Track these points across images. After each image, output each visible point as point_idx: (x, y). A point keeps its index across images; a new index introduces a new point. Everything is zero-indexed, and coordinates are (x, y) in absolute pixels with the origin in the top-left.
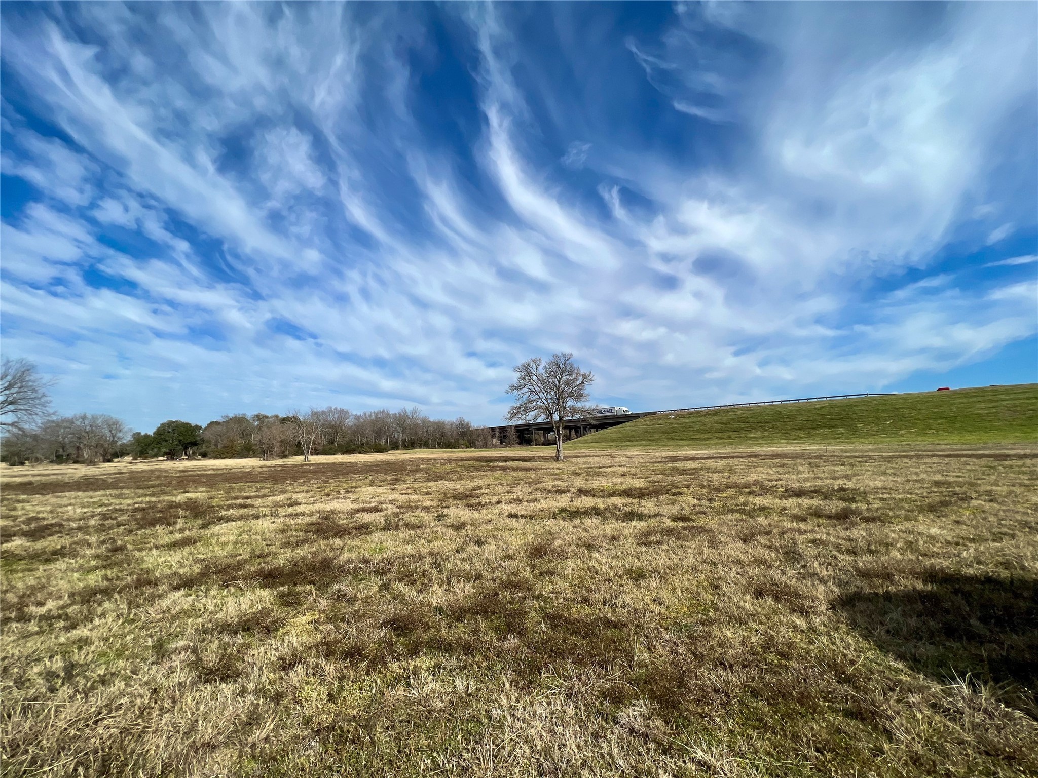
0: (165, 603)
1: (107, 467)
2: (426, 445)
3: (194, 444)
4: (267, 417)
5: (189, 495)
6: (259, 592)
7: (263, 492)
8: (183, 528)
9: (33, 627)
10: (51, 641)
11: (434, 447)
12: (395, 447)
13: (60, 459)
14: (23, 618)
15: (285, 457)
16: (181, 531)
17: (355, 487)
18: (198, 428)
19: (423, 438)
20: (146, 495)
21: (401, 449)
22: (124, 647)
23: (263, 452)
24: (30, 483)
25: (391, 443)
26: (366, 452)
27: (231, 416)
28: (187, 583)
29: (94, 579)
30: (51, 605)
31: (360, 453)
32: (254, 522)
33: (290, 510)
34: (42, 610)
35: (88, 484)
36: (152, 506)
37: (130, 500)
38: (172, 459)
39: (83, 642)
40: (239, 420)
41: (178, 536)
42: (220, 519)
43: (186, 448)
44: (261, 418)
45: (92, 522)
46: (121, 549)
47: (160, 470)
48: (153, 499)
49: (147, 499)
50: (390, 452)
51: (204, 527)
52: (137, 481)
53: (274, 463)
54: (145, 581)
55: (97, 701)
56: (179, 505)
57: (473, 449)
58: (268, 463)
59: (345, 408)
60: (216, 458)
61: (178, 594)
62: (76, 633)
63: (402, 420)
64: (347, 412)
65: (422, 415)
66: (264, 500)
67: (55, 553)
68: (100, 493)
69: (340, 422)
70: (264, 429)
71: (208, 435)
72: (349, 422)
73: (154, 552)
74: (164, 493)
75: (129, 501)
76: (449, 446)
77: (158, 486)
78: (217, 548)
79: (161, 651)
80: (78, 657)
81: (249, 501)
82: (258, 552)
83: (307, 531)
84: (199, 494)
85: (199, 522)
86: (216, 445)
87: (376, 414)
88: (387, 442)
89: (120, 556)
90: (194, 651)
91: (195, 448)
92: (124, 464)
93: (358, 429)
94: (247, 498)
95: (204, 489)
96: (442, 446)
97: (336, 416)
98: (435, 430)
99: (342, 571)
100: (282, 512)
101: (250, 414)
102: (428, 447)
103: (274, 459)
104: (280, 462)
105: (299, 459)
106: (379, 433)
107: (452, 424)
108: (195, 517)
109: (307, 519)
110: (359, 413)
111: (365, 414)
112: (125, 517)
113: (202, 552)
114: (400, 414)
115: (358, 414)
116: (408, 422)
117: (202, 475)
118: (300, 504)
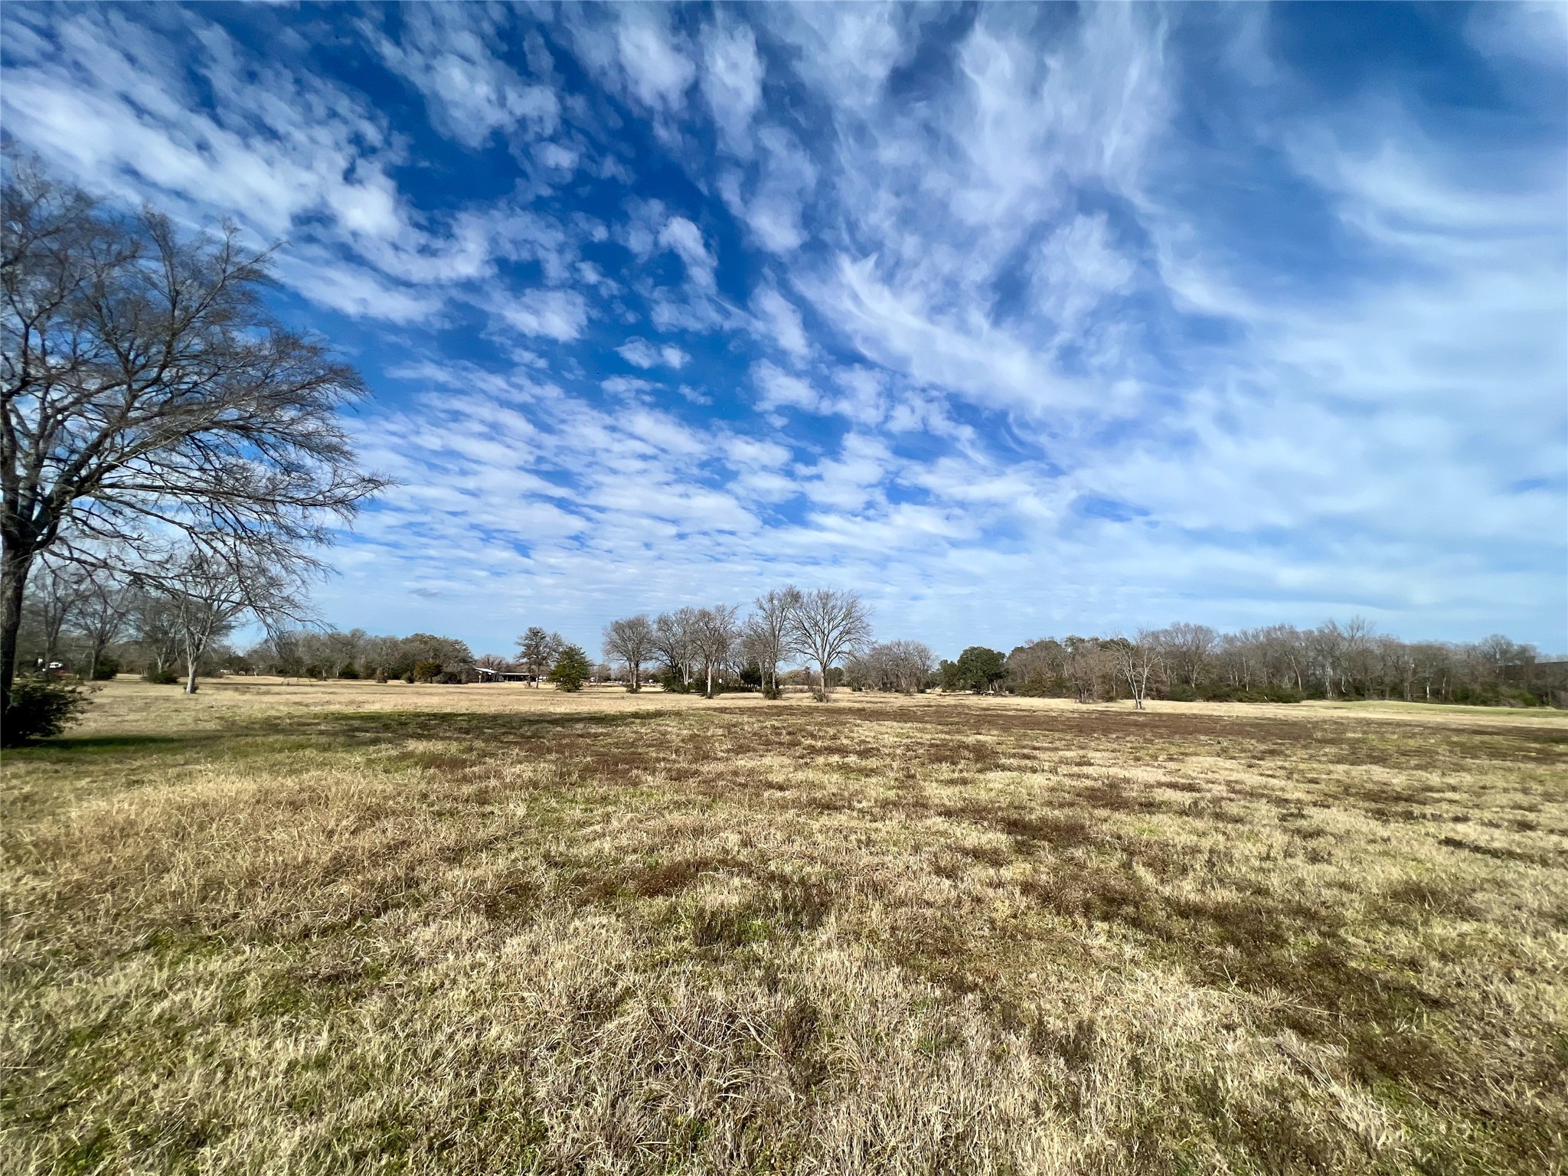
0: (929, 822)
1: (920, 699)
2: (1397, 692)
3: (999, 676)
4: (1083, 641)
5: (979, 737)
6: (999, 834)
7: (1058, 744)
8: (965, 768)
9: (855, 814)
10: (862, 825)
11: (1423, 699)
12: (1317, 692)
13: (886, 687)
14: (851, 808)
15: (1110, 699)
16: (961, 771)
17: (1186, 755)
18: (1001, 655)
19: (1387, 679)
20: (942, 732)
21: (1333, 699)
22: (898, 840)
23: (1081, 691)
24: (863, 710)
25: (1307, 685)
26: (1251, 700)
27: (1036, 640)
28: (948, 813)
29: (891, 794)
30: (864, 804)
31: (1240, 700)
32: (1029, 774)
33: (1076, 769)
34: (860, 806)
35: (902, 715)
36: (944, 744)
37: (930, 734)
38: (978, 693)
39: (876, 830)
40: (1047, 646)
41: (956, 775)
42: (997, 766)
43: (991, 681)
44: (1073, 641)
45: (898, 751)
46: (913, 777)
47: (963, 706)
48: (948, 737)
49: (943, 736)
50: (1304, 703)
51: (980, 771)
52: (940, 716)
53: (1092, 707)
54: (921, 805)
55: (876, 860)
56: (967, 747)
57: (1550, 709)
58: (1084, 707)
59: (1205, 623)
60: (1024, 695)
61: (939, 819)
62: (874, 825)
63: (1326, 645)
64: (1208, 631)
65: (1379, 633)
66: (1052, 754)
67: (872, 770)
68: (909, 725)
69: (1198, 648)
70: (1078, 657)
71: (1012, 665)
72: (1215, 647)
73: (934, 785)
74: (959, 732)
75: (929, 736)
76: (1464, 697)
77: (957, 723)
78: (982, 792)
79: (917, 849)
80: (874, 836)
81: (1036, 752)
82: (1017, 804)
83: (1079, 795)
84: (988, 738)
85: (979, 766)
86: (1023, 678)
87: (1268, 633)
88: (1296, 683)
89: (911, 782)
90: (935, 855)
91: (1000, 681)
92: (934, 696)
93: (1232, 659)
94: (1035, 748)
95: (995, 732)
96: (1439, 696)
97: (1189, 638)
98: (1419, 663)
99: (1087, 840)
100: (1063, 769)
101: (1060, 637)
102: (1401, 697)
103: (1095, 702)
104: (1101, 706)
105: (1128, 705)
106: (1277, 668)
107: (1470, 650)
108: (977, 761)
109: (1089, 783)
110: (1233, 631)
111: (1245, 634)
112: (921, 751)
113: (969, 792)
114: (1321, 631)
115: (1231, 634)
116: (1344, 646)
117: (1001, 716)
118: (1091, 764)
